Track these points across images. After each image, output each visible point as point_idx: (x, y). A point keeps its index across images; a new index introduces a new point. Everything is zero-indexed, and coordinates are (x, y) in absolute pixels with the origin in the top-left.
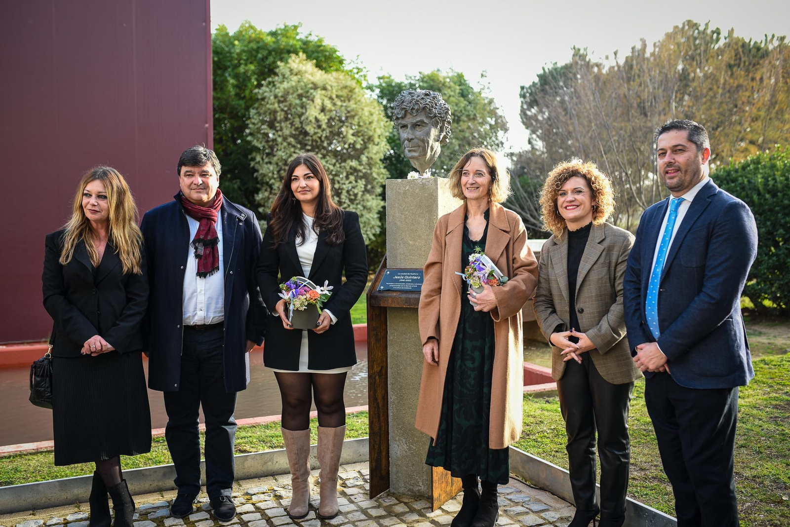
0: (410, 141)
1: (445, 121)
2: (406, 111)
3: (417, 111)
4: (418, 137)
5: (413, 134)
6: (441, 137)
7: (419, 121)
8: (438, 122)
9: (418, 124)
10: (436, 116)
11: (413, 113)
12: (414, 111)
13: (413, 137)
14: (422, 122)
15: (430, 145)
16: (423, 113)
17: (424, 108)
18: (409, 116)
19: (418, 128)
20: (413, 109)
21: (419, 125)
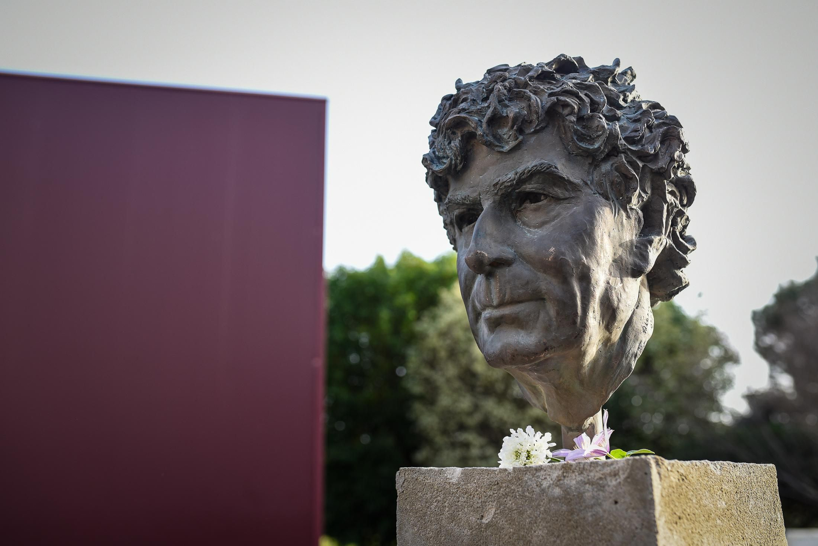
0: (489, 275)
1: (662, 174)
2: (469, 138)
3: (521, 125)
4: (530, 250)
5: (504, 242)
6: (653, 255)
7: (532, 174)
8: (627, 178)
9: (529, 187)
10: (614, 151)
11: (499, 139)
12: (505, 132)
13: (507, 252)
14: (548, 175)
15: (598, 292)
16: (549, 137)
17: (553, 113)
18: (483, 157)
19: (530, 214)
20: (496, 121)
21: (534, 197)
